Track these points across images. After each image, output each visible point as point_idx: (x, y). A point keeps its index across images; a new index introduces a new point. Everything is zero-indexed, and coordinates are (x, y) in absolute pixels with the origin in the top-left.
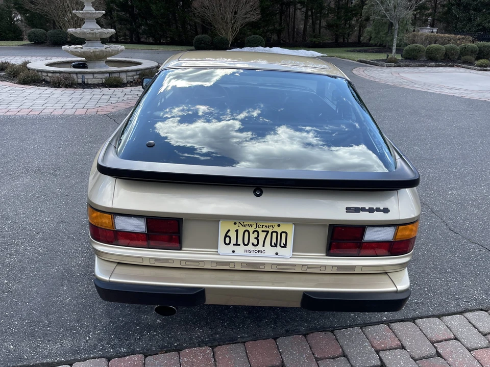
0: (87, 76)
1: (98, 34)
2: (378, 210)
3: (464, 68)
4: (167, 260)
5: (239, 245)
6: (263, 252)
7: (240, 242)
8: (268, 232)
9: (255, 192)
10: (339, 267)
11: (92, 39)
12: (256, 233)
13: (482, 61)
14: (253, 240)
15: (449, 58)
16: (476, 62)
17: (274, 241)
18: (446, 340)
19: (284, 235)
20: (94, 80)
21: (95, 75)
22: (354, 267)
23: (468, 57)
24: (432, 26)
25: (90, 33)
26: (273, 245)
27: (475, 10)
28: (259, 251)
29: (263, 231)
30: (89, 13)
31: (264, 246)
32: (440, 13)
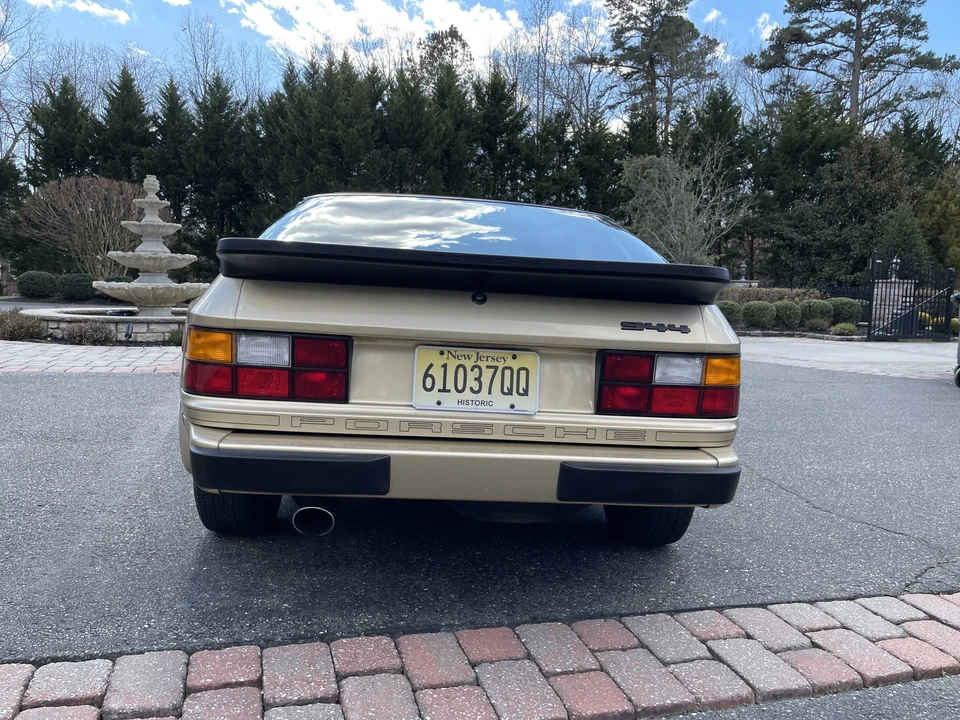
0: (136, 328)
1: (165, 261)
2: (672, 328)
3: (813, 338)
4: (321, 420)
5: (449, 391)
6: (489, 403)
7: (450, 385)
8: (496, 368)
9: (474, 298)
10: (619, 433)
11: (154, 268)
12: (476, 370)
13: (843, 325)
14: (472, 383)
15: (783, 323)
16: (833, 329)
17: (507, 384)
18: (826, 629)
19: (523, 373)
20: (148, 335)
21: (152, 327)
22: (642, 433)
23: (818, 321)
24: (750, 277)
25: (150, 258)
26: (506, 391)
27: (819, 254)
28: (482, 403)
29: (488, 367)
30: (151, 226)
31: (490, 393)
32: (761, 261)
